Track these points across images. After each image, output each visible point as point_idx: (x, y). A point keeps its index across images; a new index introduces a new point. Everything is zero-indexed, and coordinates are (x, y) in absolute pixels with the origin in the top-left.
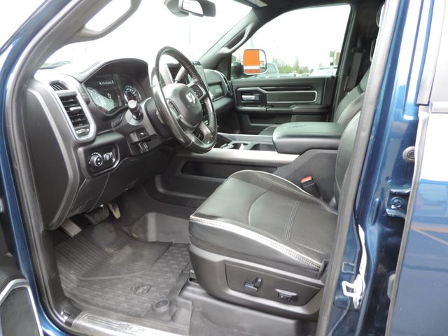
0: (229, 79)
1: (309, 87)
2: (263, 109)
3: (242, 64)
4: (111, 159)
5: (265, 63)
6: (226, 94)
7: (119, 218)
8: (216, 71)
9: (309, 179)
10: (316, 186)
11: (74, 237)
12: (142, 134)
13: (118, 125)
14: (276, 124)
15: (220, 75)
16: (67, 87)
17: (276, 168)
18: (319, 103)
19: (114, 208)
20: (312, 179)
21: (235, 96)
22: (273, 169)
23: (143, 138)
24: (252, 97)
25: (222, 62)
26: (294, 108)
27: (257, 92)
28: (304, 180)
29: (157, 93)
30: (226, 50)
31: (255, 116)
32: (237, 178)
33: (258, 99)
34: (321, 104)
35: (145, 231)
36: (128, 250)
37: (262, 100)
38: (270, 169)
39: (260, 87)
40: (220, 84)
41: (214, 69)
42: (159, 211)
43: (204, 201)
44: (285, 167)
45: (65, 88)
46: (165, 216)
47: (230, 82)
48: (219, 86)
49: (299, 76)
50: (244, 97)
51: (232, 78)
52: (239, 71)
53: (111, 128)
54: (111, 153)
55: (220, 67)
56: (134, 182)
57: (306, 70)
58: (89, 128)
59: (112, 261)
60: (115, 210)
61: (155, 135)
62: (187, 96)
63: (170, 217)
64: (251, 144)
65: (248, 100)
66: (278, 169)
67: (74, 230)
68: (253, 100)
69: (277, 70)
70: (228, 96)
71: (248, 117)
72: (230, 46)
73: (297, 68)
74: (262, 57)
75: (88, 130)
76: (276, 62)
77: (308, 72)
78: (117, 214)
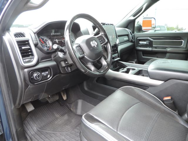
0: (133, 32)
1: (179, 38)
2: (150, 49)
3: (141, 25)
4: (47, 75)
5: (155, 25)
6: (130, 40)
7: (66, 100)
8: (126, 29)
9: (169, 98)
10: (174, 103)
11: (30, 112)
12: (66, 62)
13: (55, 57)
14: (157, 57)
15: (128, 31)
16: (26, 36)
17: (148, 87)
18: (185, 47)
19: (64, 94)
20: (172, 99)
21: (135, 42)
22: (147, 88)
23: (67, 65)
24: (145, 43)
25: (130, 24)
26: (168, 50)
27: (148, 40)
28: (166, 98)
29: (67, 41)
30: (133, 18)
31: (145, 53)
32: (123, 91)
33: (148, 43)
34: (186, 48)
35: (76, 108)
36: (66, 117)
37: (150, 44)
38: (145, 87)
39: (150, 37)
40: (128, 35)
41: (125, 28)
42: (84, 99)
43: (106, 98)
44: (153, 88)
45: (24, 36)
46: (86, 102)
47: (134, 34)
48: (127, 36)
49: (178, 32)
50: (140, 42)
51: (135, 32)
52: (140, 29)
53: (51, 58)
54: (47, 72)
55: (129, 27)
56: (68, 85)
57: (182, 29)
58: (33, 58)
59: (56, 122)
60: (64, 95)
61: (72, 64)
62: (91, 43)
63: (89, 104)
64: (137, 69)
65: (142, 44)
66: (150, 88)
67: (30, 108)
68: (145, 44)
69: (166, 29)
70: (132, 41)
71: (141, 53)
72: (134, 16)
73: (177, 28)
74: (153, 22)
75: (32, 59)
76: (166, 25)
77: (183, 30)
78: (65, 98)
